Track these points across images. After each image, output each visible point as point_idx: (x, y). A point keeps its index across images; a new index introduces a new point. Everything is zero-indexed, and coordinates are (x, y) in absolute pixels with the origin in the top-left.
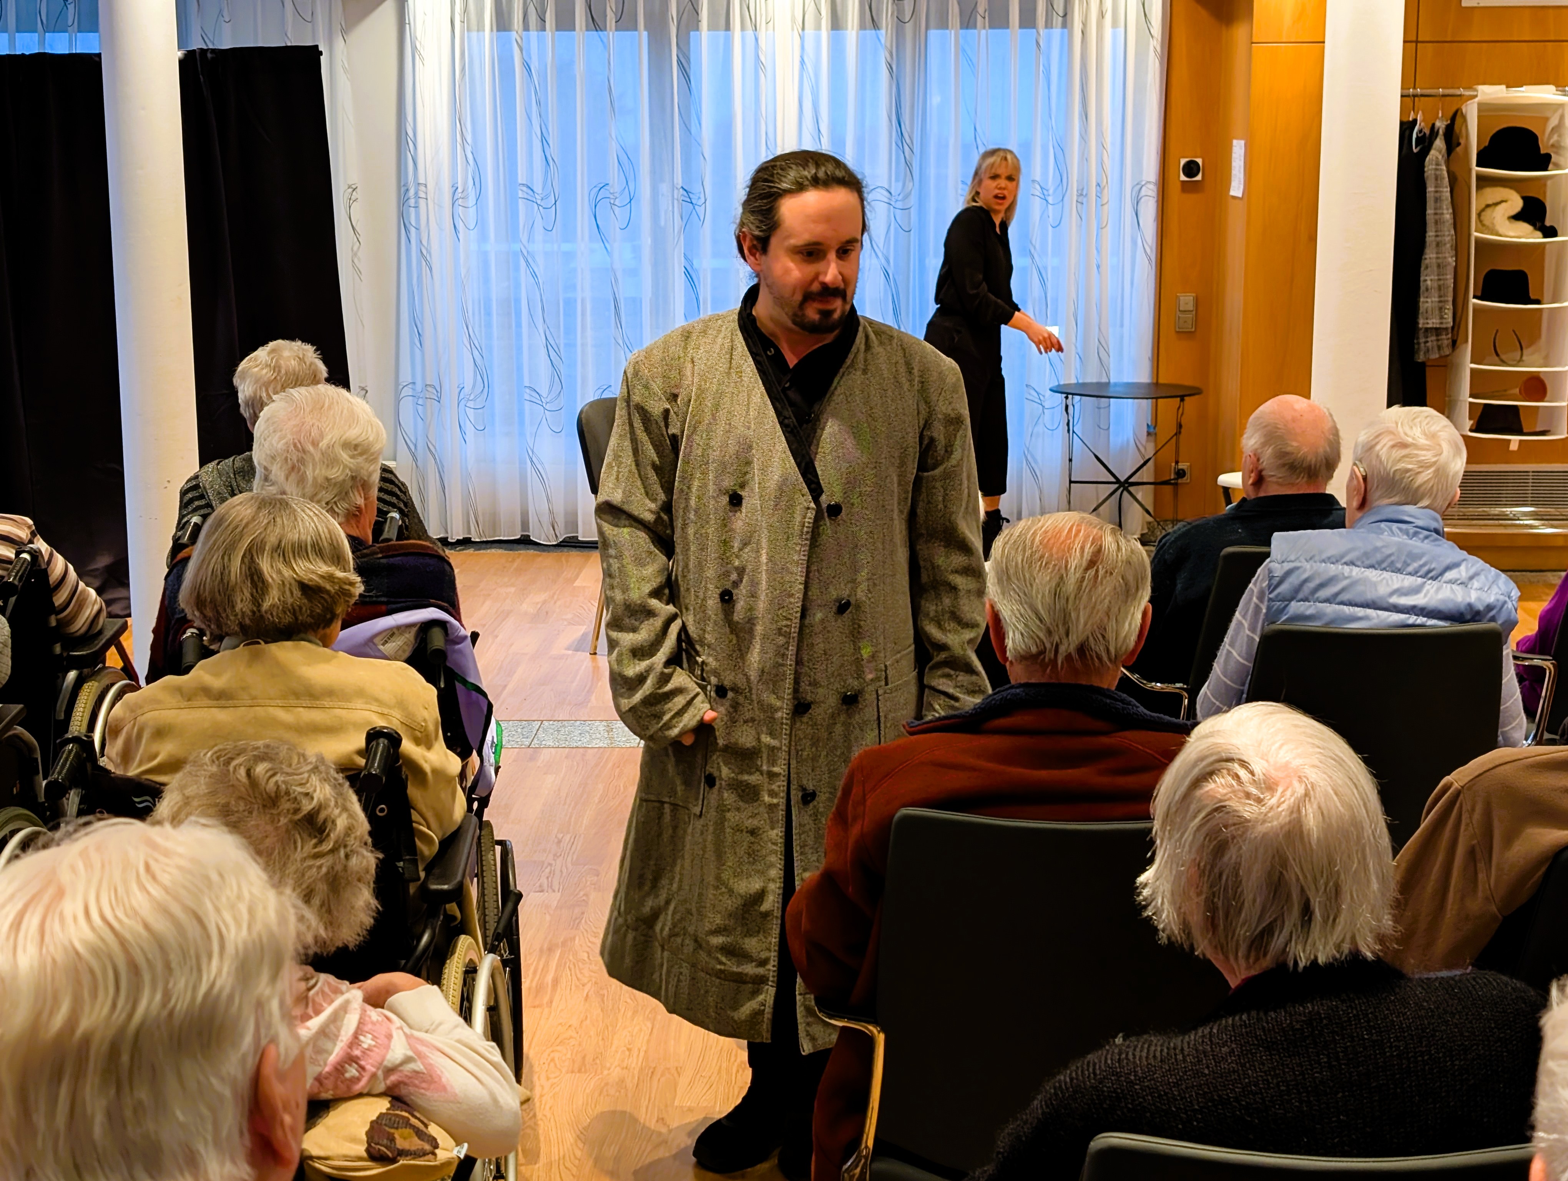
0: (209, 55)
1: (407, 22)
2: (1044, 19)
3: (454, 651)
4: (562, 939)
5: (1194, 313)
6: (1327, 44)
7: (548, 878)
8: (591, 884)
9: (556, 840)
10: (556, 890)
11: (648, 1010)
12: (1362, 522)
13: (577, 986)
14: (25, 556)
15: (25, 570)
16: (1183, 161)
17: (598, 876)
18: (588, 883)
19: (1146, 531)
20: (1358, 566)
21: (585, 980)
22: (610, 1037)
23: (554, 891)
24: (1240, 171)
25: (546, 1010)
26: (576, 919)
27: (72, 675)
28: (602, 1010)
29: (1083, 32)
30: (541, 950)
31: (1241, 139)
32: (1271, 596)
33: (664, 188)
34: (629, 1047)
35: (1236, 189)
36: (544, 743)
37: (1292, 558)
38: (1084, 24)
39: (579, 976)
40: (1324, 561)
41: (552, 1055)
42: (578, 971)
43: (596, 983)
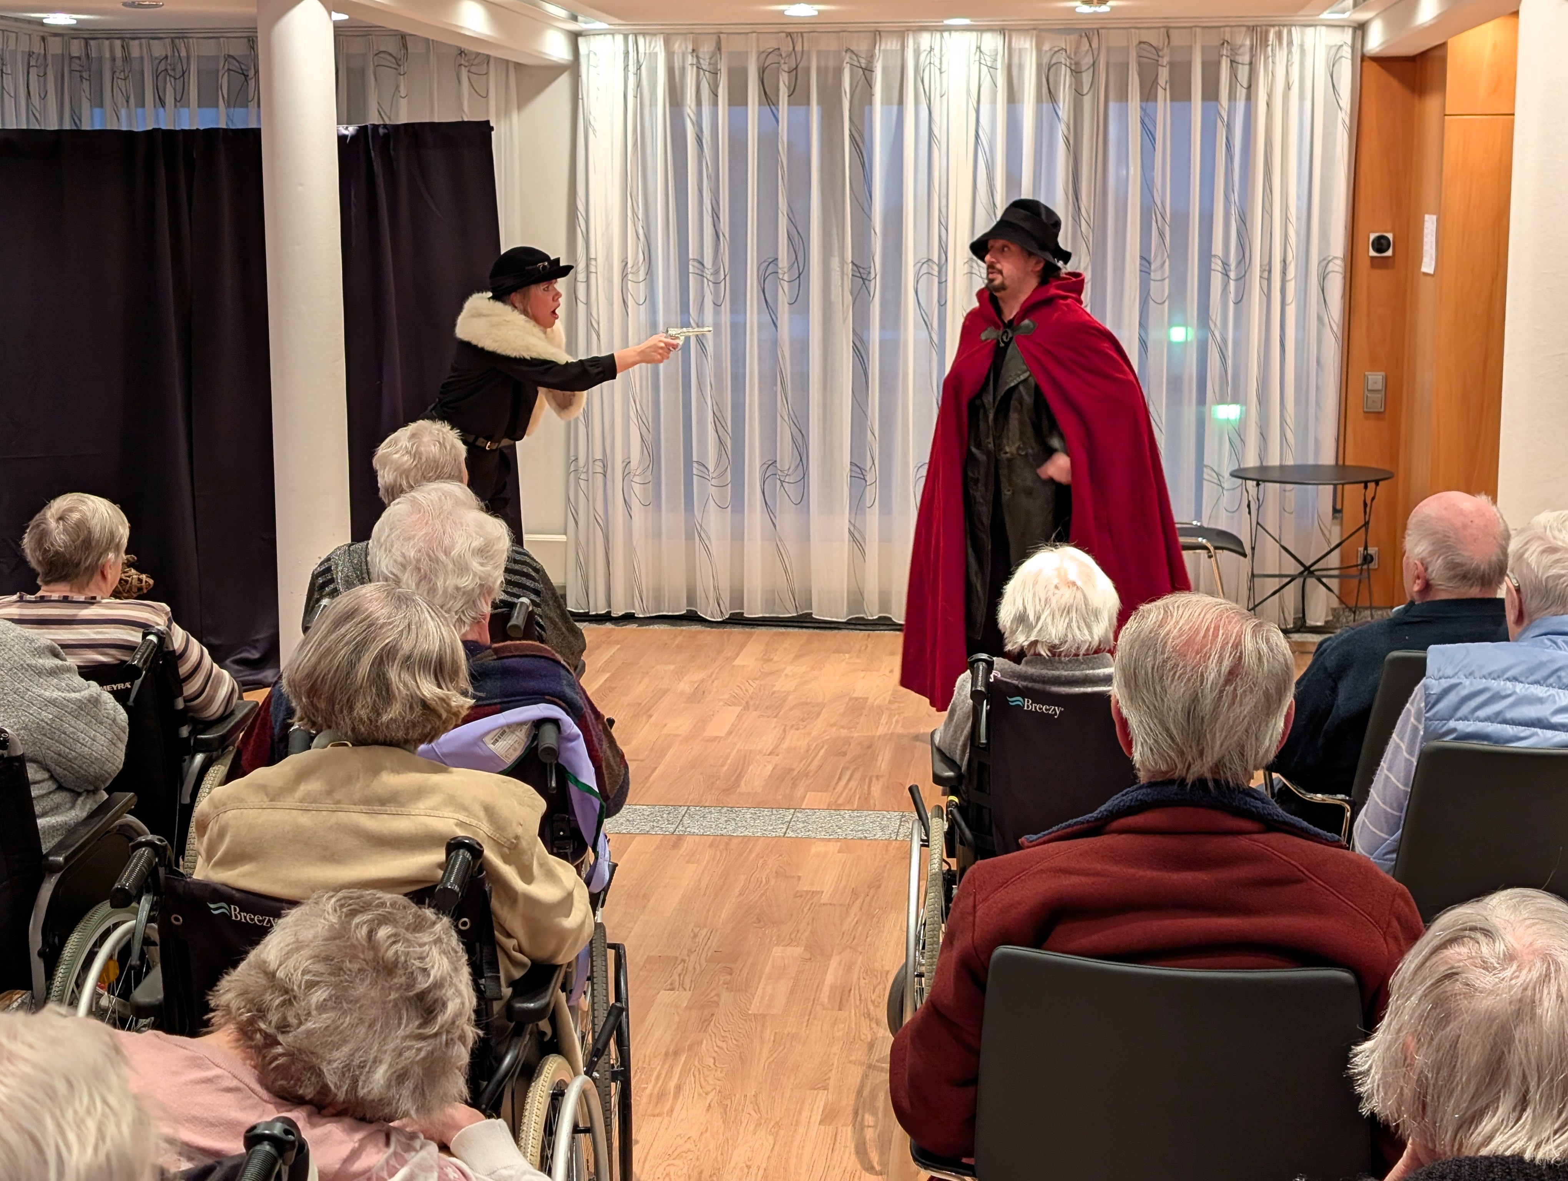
0: (381, 131)
1: (580, 97)
2: (1227, 91)
3: (568, 749)
4: (688, 1043)
5: (1383, 392)
6: (1518, 118)
7: (680, 975)
8: (724, 984)
9: (692, 935)
10: (688, 989)
11: (772, 1123)
12: (1524, 637)
13: (699, 1095)
14: (152, 638)
15: (151, 652)
16: (1372, 236)
17: (731, 974)
18: (721, 982)
19: (1331, 618)
20: (1522, 682)
21: (709, 1088)
22: (730, 1151)
23: (685, 990)
24: (1431, 248)
25: (666, 1119)
26: (705, 1020)
27: (199, 758)
28: (723, 1122)
29: (1268, 104)
30: (666, 1054)
31: (1434, 214)
32: (1427, 715)
33: (835, 262)
34: (748, 1163)
35: (1428, 266)
36: (688, 829)
37: (1449, 672)
38: (1270, 96)
39: (704, 1084)
40: (1484, 677)
41: (668, 1169)
42: (702, 1079)
43: (720, 1092)
